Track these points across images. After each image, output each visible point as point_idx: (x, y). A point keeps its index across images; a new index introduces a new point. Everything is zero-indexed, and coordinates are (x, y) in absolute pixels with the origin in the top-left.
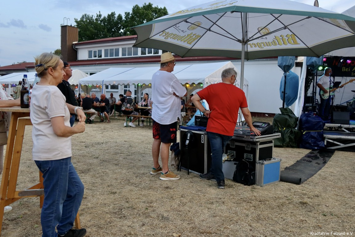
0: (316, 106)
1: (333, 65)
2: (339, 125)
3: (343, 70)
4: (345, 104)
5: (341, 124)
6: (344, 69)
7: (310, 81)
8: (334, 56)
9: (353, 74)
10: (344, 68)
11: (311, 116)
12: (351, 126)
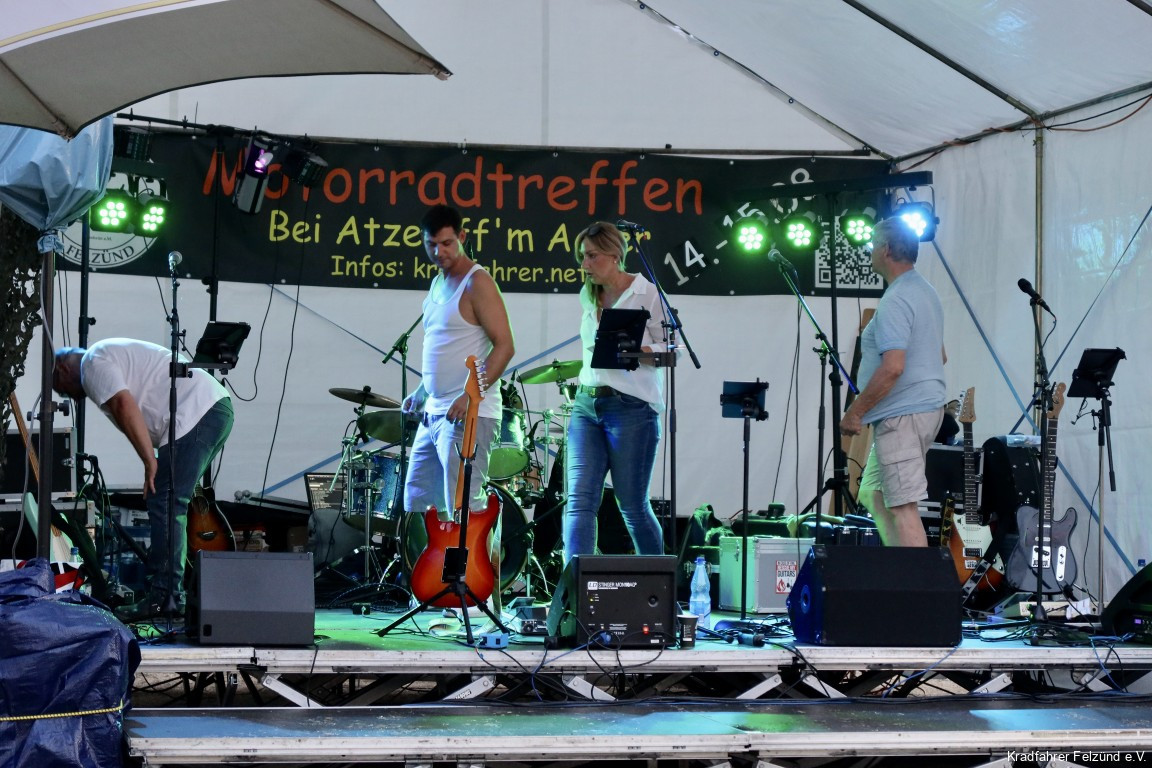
0: (85, 512)
1: (206, 191)
2: (244, 654)
3: (278, 233)
4: (296, 493)
5: (258, 646)
6: (282, 227)
7: (22, 314)
8: (211, 128)
9: (342, 267)
10: (279, 220)
11: (32, 592)
12: (327, 661)
